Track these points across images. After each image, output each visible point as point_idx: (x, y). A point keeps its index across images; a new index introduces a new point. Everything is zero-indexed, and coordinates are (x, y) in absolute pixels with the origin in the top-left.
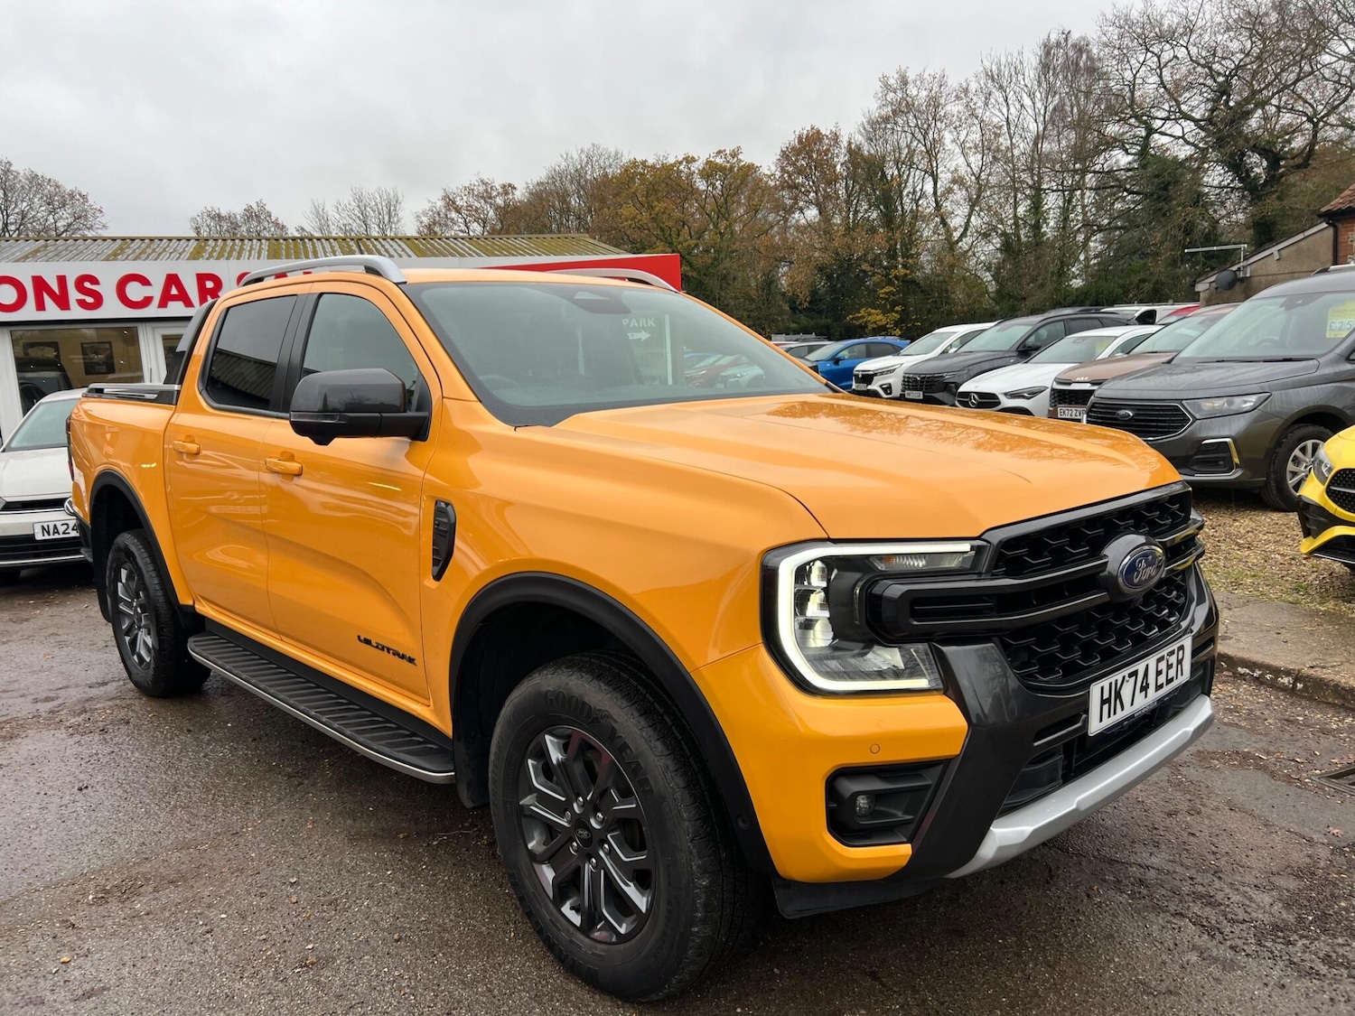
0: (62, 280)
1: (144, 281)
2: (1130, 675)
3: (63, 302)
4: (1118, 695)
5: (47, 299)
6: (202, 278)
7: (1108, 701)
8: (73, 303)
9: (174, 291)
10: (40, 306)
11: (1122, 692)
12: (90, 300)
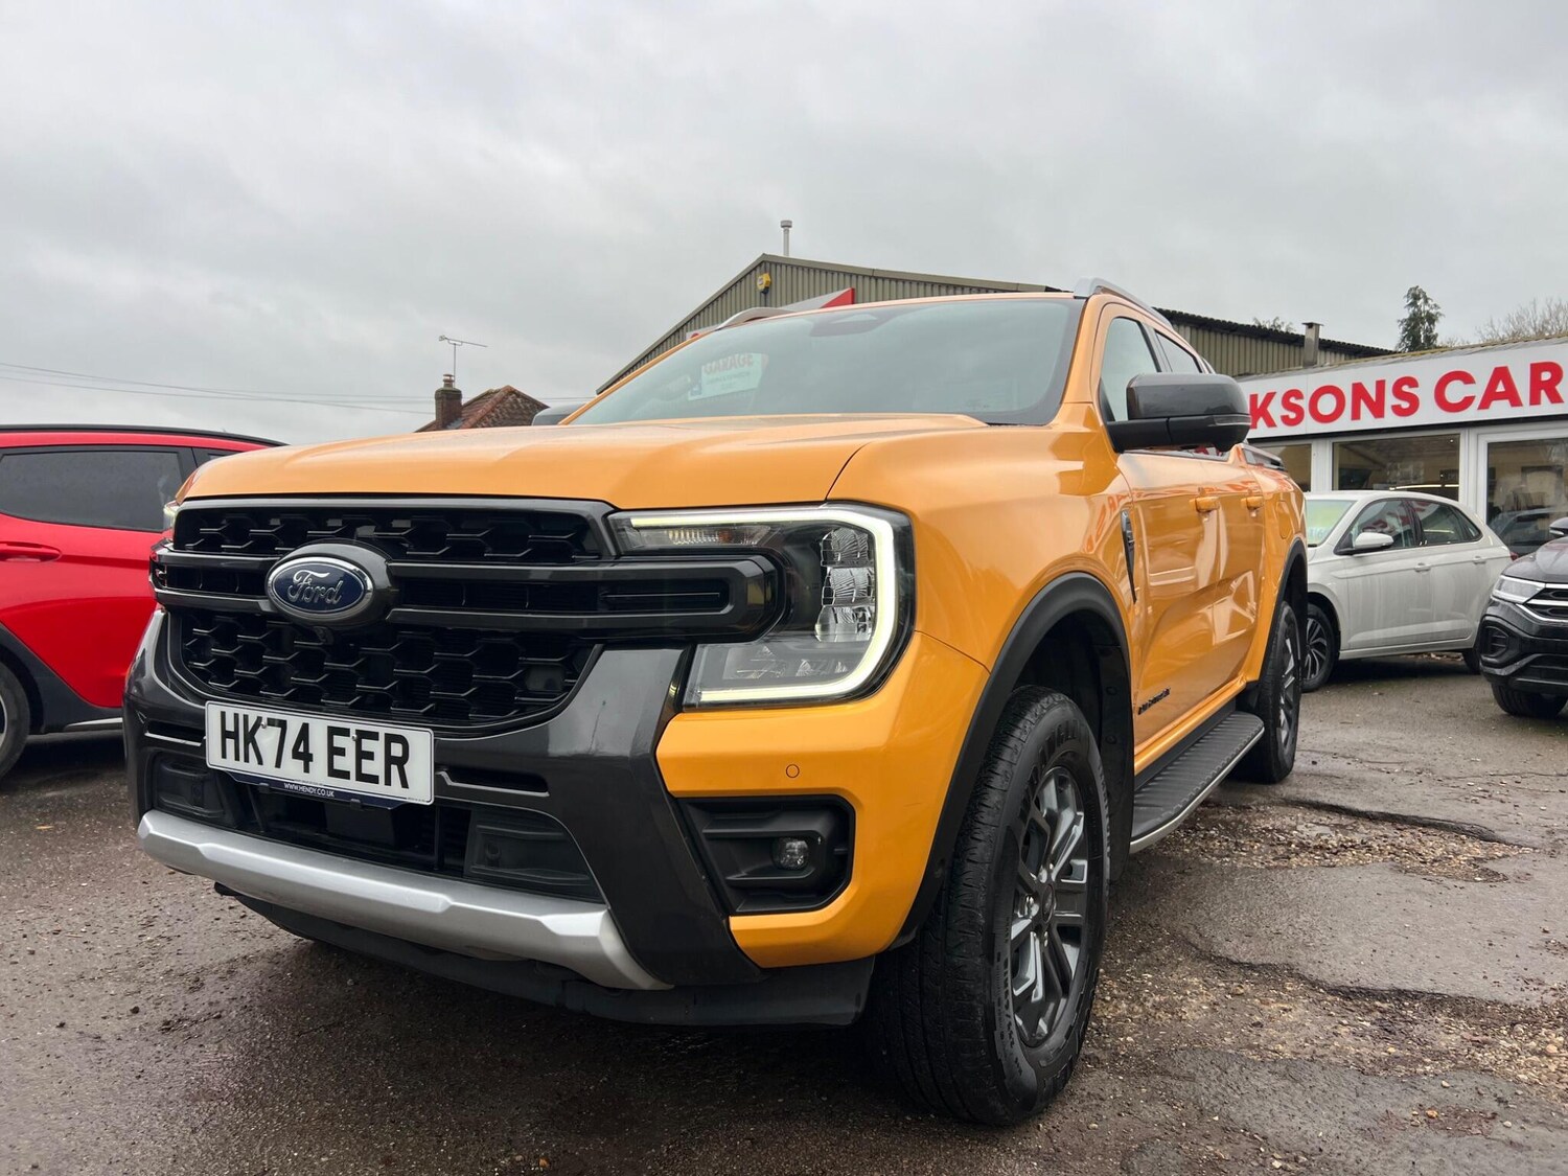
0: (1380, 385)
1: (1466, 378)
2: (271, 722)
3: (1377, 410)
4: (250, 738)
5: (1364, 407)
6: (1536, 369)
7: (234, 735)
8: (1388, 410)
9: (1501, 388)
10: (1356, 415)
11: (256, 736)
12: (1405, 405)
